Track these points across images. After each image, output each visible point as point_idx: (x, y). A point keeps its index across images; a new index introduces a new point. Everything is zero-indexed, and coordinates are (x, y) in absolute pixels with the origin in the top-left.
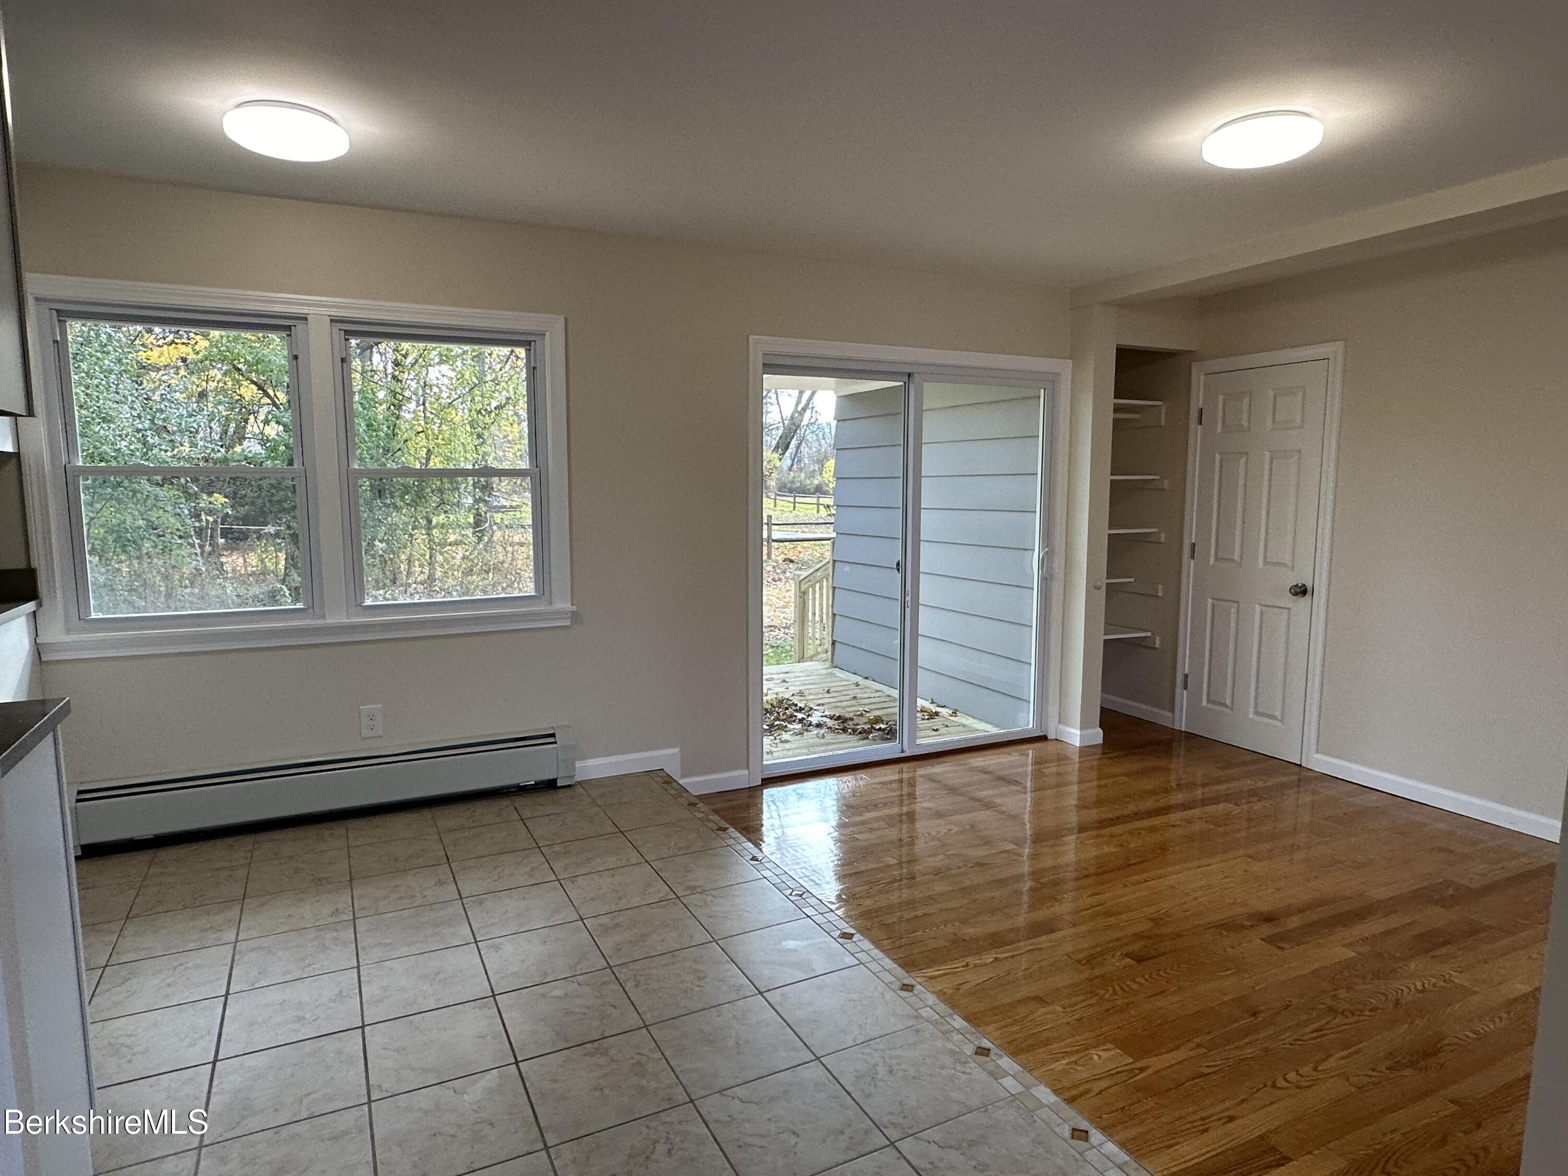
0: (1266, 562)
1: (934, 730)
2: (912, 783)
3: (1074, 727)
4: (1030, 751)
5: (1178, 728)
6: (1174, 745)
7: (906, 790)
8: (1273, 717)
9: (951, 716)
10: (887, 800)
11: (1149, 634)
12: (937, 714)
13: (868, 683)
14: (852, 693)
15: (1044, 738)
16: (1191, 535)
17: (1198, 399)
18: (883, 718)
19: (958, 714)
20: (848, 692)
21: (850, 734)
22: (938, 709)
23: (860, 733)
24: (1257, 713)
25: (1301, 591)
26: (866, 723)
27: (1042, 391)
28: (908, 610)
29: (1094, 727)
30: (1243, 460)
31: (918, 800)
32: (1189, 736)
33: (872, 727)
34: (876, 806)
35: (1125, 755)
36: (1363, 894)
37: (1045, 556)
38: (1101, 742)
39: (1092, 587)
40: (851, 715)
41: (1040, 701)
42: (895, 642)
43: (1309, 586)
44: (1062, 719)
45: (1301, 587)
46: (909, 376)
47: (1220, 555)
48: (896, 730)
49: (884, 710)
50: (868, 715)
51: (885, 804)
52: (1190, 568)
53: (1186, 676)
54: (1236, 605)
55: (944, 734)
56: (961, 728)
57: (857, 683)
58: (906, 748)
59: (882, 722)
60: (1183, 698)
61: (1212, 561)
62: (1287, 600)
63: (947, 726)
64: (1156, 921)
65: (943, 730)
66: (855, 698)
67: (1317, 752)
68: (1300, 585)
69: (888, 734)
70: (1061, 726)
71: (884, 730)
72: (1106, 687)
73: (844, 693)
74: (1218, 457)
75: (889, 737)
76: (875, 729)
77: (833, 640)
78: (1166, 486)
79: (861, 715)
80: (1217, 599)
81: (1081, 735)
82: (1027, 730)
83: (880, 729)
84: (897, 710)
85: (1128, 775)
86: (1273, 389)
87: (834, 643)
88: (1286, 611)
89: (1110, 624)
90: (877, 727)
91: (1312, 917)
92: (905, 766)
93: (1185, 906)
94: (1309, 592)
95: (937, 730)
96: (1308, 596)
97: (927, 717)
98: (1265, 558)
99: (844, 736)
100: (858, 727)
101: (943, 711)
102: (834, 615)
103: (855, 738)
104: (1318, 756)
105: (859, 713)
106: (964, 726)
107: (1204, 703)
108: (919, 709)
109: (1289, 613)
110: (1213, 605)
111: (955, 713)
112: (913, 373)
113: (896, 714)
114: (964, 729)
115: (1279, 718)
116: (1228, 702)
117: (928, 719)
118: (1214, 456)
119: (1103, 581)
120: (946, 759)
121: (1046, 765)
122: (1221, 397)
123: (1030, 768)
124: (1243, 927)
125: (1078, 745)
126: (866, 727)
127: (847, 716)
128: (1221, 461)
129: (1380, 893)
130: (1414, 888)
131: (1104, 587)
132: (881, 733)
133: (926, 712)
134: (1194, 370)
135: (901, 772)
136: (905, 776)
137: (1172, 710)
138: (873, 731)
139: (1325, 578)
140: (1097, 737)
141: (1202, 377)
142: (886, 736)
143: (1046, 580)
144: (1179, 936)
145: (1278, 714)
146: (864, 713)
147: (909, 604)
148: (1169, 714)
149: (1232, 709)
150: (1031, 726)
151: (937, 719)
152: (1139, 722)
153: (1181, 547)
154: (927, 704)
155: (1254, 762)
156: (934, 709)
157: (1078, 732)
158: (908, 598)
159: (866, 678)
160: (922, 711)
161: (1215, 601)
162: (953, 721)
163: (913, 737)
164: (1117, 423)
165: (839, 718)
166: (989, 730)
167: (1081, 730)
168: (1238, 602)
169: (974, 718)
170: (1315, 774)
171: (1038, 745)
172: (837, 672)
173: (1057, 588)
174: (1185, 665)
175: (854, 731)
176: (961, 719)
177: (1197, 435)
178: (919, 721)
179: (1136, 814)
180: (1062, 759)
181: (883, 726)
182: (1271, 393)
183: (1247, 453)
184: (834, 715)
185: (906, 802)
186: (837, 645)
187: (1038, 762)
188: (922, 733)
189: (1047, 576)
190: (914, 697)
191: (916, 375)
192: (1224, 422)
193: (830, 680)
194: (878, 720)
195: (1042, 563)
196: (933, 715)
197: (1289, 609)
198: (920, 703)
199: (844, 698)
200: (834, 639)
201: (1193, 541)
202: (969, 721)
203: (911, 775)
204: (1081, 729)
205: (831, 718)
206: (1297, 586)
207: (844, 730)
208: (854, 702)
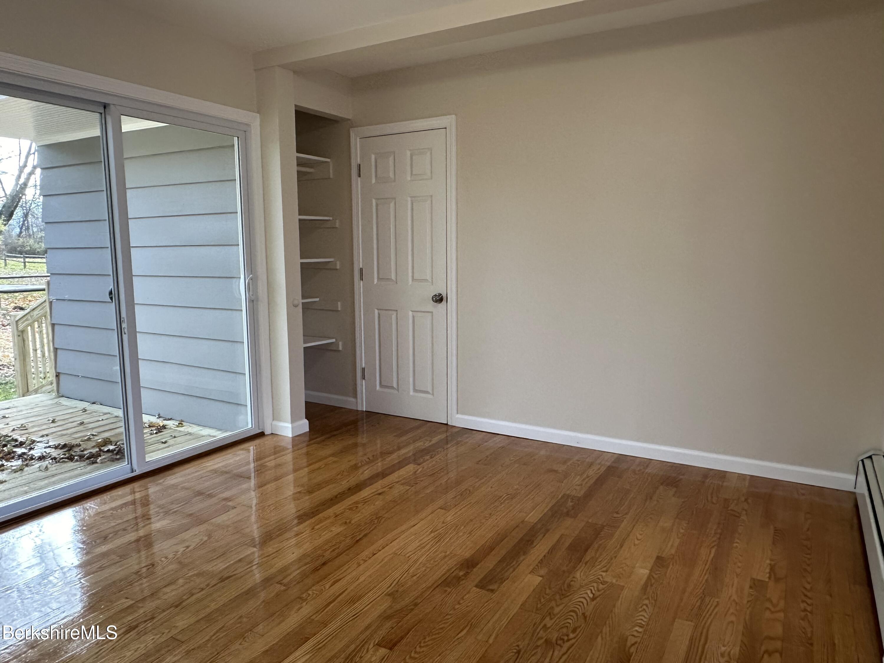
0: (413, 279)
1: (162, 442)
2: (146, 502)
3: (285, 421)
4: (251, 447)
5: (360, 410)
6: (360, 423)
7: (139, 511)
8: (427, 392)
9: (178, 426)
10: (117, 528)
11: (334, 340)
12: (164, 427)
13: (95, 407)
14: (79, 419)
15: (261, 434)
16: (359, 262)
17: (356, 158)
18: (112, 439)
19: (184, 424)
20: (76, 419)
21: (77, 461)
22: (166, 422)
23: (88, 458)
24: (415, 390)
25: (439, 299)
26: (93, 447)
27: (236, 139)
28: (125, 337)
29: (301, 419)
30: (392, 205)
31: (152, 520)
32: (370, 414)
33: (100, 450)
34: (105, 538)
35: (329, 438)
36: (523, 521)
37: (251, 281)
38: (308, 430)
39: (291, 305)
40: (78, 441)
41: (256, 404)
42: (115, 368)
43: (444, 296)
44: (276, 417)
45: (439, 296)
46: (105, 107)
47: (381, 277)
48: (124, 449)
49: (113, 431)
50: (96, 438)
51: (116, 533)
52: (359, 286)
53: (363, 370)
54: (395, 313)
55: (172, 445)
56: (188, 437)
57: (84, 409)
58: (135, 467)
59: (111, 443)
60: (362, 386)
61: (376, 281)
62: (431, 306)
63: (175, 437)
64: (392, 595)
65: (171, 442)
66: (82, 423)
67: (457, 413)
68: (437, 295)
69: (117, 454)
70: (275, 423)
71: (112, 451)
72: (308, 386)
73: (71, 420)
74: (374, 201)
75: (118, 457)
76: (104, 452)
77: (56, 372)
78: (337, 225)
79: (89, 439)
80: (381, 310)
81: (292, 428)
82: (248, 430)
83: (108, 451)
84: (122, 430)
85: (333, 455)
86: (410, 150)
87: (58, 376)
88: (430, 314)
89: (307, 336)
90: (106, 449)
91: (501, 552)
92: (136, 485)
93: (411, 571)
94: (445, 299)
95: (165, 442)
96: (444, 302)
97: (155, 432)
98: (413, 277)
99: (71, 465)
100: (85, 452)
101: (170, 423)
102: (56, 350)
103: (83, 464)
104: (459, 416)
105: (86, 438)
106: (190, 434)
107: (378, 388)
108: (147, 425)
109: (432, 316)
110: (379, 314)
111: (181, 424)
112: (109, 104)
113: (122, 433)
114: (190, 437)
115: (431, 392)
116: (395, 385)
117: (156, 433)
118: (371, 201)
119: (300, 300)
120: (176, 470)
121: (266, 460)
122: (373, 157)
123: (252, 465)
124: (459, 579)
125: (290, 435)
126: (95, 450)
127: (74, 442)
128: (377, 205)
129: (533, 517)
130: (550, 505)
131: (301, 306)
132: (110, 454)
133: (153, 426)
134: (352, 135)
135: (133, 492)
136: (138, 495)
137: (355, 396)
138: (102, 453)
139: (454, 290)
140: (304, 425)
141: (358, 140)
142: (115, 457)
143: (253, 302)
144: (416, 605)
145: (429, 389)
146: (92, 437)
147: (126, 330)
148: (352, 399)
149: (398, 390)
150: (250, 426)
151: (165, 432)
152: (334, 409)
153: (353, 271)
154: (154, 420)
155: (418, 428)
156: (161, 422)
157: (290, 425)
158: (124, 325)
159: (94, 403)
160: (150, 426)
161: (379, 311)
162: (180, 431)
163: (142, 454)
164: (300, 174)
165: (65, 446)
166: (214, 434)
167: (291, 423)
168: (397, 311)
169: (199, 425)
170: (457, 430)
171: (257, 442)
172: (64, 401)
173: (262, 308)
174: (362, 362)
175: (81, 457)
176: (187, 428)
177: (357, 184)
178: (147, 436)
179: (349, 489)
180: (278, 450)
181: (111, 447)
182: (408, 153)
183: (395, 199)
184: (60, 444)
185: (141, 525)
186: (62, 377)
187: (258, 458)
188: (152, 448)
189: (253, 298)
190: (139, 413)
191: (112, 106)
192: (376, 176)
193: (58, 409)
194: (107, 442)
195: (248, 288)
196: (161, 429)
197: (432, 312)
198: (146, 419)
199: (70, 425)
200: (58, 371)
201: (361, 267)
202: (194, 429)
203: (143, 493)
204: (293, 422)
205: (56, 447)
206: (436, 295)
207: (71, 459)
208: (81, 428)
